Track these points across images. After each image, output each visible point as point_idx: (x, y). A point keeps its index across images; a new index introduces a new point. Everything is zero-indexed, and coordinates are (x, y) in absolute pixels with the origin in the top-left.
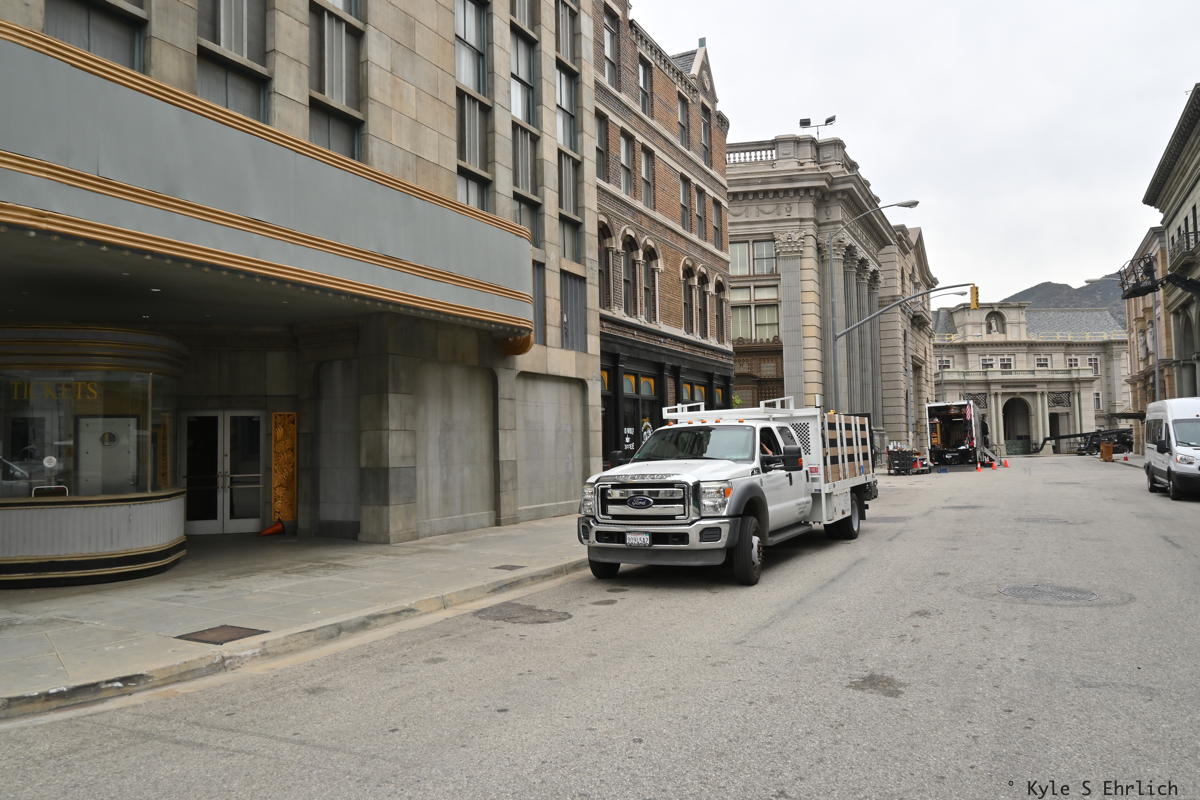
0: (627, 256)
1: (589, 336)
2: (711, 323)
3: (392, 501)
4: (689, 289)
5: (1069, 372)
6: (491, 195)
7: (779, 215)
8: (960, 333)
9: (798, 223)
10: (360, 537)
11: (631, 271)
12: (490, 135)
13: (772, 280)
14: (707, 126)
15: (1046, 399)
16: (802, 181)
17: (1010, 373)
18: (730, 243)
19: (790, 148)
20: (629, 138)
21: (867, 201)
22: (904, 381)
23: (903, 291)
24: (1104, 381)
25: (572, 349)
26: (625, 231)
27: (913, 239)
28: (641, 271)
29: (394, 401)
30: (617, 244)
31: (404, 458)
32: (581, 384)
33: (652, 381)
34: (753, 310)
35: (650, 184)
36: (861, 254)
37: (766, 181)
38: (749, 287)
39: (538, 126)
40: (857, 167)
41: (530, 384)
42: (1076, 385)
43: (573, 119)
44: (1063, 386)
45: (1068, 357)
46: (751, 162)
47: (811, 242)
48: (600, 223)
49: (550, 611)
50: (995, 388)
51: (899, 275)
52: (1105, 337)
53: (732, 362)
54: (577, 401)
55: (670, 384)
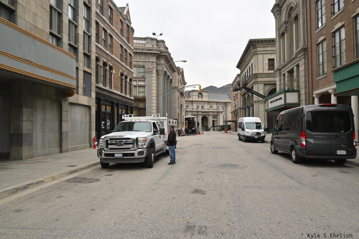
0: (104, 68)
1: (92, 92)
2: (128, 90)
3: (24, 145)
4: (122, 79)
5: (217, 109)
6: (61, 43)
7: (146, 60)
8: (192, 98)
9: (151, 63)
10: (10, 158)
11: (105, 72)
12: (61, 23)
13: (143, 79)
14: (128, 31)
15: (212, 116)
16: (153, 51)
17: (203, 109)
18: (134, 67)
19: (150, 41)
20: (105, 31)
21: (170, 59)
22: (178, 111)
23: (178, 85)
24: (225, 113)
25: (87, 96)
26: (103, 60)
27: (181, 71)
28: (108, 73)
29: (25, 110)
30: (101, 64)
31: (28, 130)
32: (89, 107)
33: (110, 107)
34: (137, 88)
35: (111, 46)
36: (168, 74)
37: (142, 50)
38: (137, 81)
39: (77, 22)
40: (168, 49)
41: (73, 107)
42: (219, 113)
43: (88, 22)
44: (216, 113)
45: (217, 106)
46: (138, 43)
47: (155, 69)
48: (96, 56)
49: (92, 179)
50: (200, 113)
51: (177, 81)
52: (225, 101)
53: (133, 103)
54: (88, 113)
55: (116, 108)
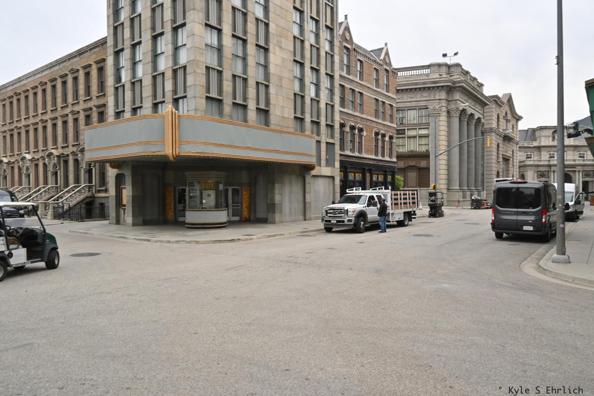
0: (351, 132)
1: (336, 162)
3: (276, 212)
4: (377, 140)
6: (304, 123)
7: (430, 97)
8: (538, 141)
9: (438, 101)
10: (268, 222)
11: (353, 137)
12: (304, 104)
13: (426, 125)
14: (388, 77)
15: (581, 174)
19: (436, 68)
20: (353, 91)
22: (496, 166)
23: (498, 125)
25: (330, 167)
26: (350, 124)
27: (505, 101)
28: (357, 137)
30: (347, 129)
31: (279, 201)
32: (333, 178)
33: (360, 174)
34: (418, 138)
35: (361, 105)
36: (470, 111)
38: (416, 129)
39: (319, 97)
43: (331, 91)
46: (418, 75)
47: (444, 109)
48: (341, 123)
50: (553, 168)
51: (495, 117)
53: (395, 165)
54: (331, 183)
55: (368, 175)
